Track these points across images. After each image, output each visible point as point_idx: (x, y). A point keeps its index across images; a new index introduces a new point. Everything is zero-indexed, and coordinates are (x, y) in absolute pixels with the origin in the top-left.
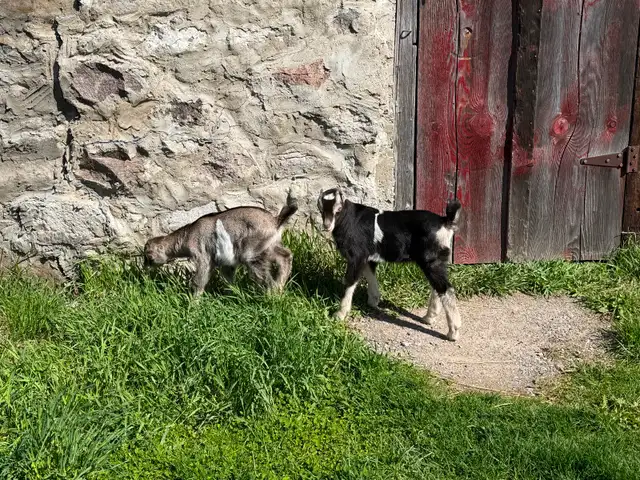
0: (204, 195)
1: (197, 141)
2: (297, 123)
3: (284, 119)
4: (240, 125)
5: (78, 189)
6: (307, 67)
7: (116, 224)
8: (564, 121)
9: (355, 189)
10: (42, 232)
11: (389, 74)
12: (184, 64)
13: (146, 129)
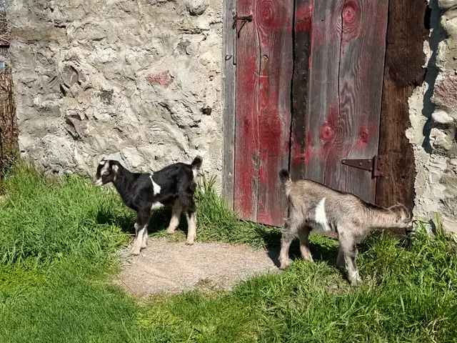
0: (114, 147)
1: (110, 114)
2: (158, 109)
3: (151, 106)
4: (131, 106)
5: (66, 135)
6: (161, 75)
7: (78, 157)
8: (329, 128)
9: (189, 156)
10: (52, 156)
11: (217, 83)
12: (107, 69)
13: (88, 104)
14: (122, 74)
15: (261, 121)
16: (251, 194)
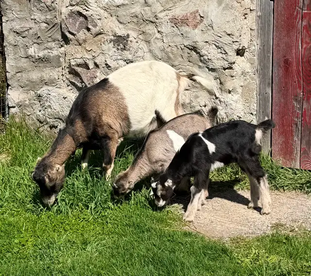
1: (125, 61)
2: (183, 52)
3: (175, 49)
4: (150, 51)
5: (68, 86)
6: (189, 14)
9: (220, 101)
10: (49, 110)
11: (252, 21)
12: (121, 12)
13: (99, 51)
14: (140, 16)
15: (305, 60)
16: (293, 140)
